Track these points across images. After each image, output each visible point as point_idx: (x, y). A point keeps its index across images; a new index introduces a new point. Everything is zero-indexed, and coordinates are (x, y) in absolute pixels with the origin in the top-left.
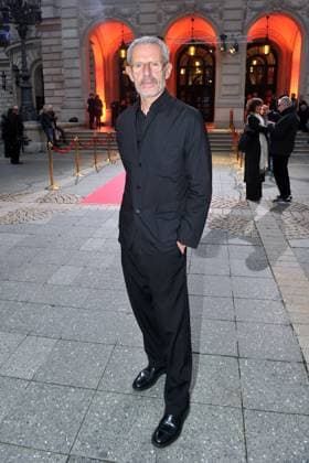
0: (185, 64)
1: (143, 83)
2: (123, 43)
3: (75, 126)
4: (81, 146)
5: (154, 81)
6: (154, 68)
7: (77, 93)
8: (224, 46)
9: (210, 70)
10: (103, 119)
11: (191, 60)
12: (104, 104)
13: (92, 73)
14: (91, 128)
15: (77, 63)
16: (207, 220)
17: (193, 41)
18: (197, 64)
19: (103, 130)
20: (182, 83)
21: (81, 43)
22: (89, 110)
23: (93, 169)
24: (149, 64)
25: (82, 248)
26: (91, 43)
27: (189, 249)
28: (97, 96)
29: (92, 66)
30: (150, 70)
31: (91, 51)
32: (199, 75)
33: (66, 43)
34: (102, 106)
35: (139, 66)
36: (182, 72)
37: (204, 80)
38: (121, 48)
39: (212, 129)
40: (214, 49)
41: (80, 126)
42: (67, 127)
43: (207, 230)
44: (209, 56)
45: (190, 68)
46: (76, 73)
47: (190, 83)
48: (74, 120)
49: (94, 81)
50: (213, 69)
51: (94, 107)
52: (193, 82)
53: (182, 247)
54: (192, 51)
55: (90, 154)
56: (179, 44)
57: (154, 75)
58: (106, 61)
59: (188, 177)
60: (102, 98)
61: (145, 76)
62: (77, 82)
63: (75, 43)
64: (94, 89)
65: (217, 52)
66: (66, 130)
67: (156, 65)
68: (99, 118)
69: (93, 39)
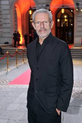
0: (60, 17)
1: (40, 31)
2: (30, 7)
3: (7, 46)
4: (10, 55)
5: (45, 30)
6: (45, 24)
7: (9, 30)
8: (78, 8)
9: (71, 19)
10: (21, 42)
11: (63, 15)
12: (21, 36)
13: (15, 21)
14: (15, 47)
15: (9, 17)
16: (72, 94)
17: (63, 6)
18: (65, 17)
19: (21, 48)
20: (58, 26)
21: (11, 7)
22: (14, 38)
23: (15, 67)
24: (43, 22)
25: (8, 109)
26: (15, 7)
27: (62, 112)
28: (18, 32)
29: (16, 18)
30: (43, 25)
31: (15, 11)
32: (66, 22)
33: (4, 7)
34: (20, 36)
35: (38, 23)
36: (58, 20)
37: (69, 24)
38: (29, 10)
39: (73, 47)
40: (73, 10)
41: (10, 46)
42: (3, 46)
43: (72, 99)
44: (71, 13)
45: (62, 19)
46: (8, 21)
47: (62, 26)
48: (7, 43)
49: (16, 25)
50: (73, 19)
51: (16, 37)
52: (64, 25)
53: (59, 112)
54: (63, 11)
55: (14, 59)
56: (57, 8)
57: (46, 27)
58: (22, 16)
59: (61, 75)
60: (20, 33)
61: (41, 28)
62: (9, 26)
63: (8, 7)
64: (17, 28)
65: (75, 11)
66: (3, 48)
67: (46, 22)
68: (19, 42)
69: (17, 6)
